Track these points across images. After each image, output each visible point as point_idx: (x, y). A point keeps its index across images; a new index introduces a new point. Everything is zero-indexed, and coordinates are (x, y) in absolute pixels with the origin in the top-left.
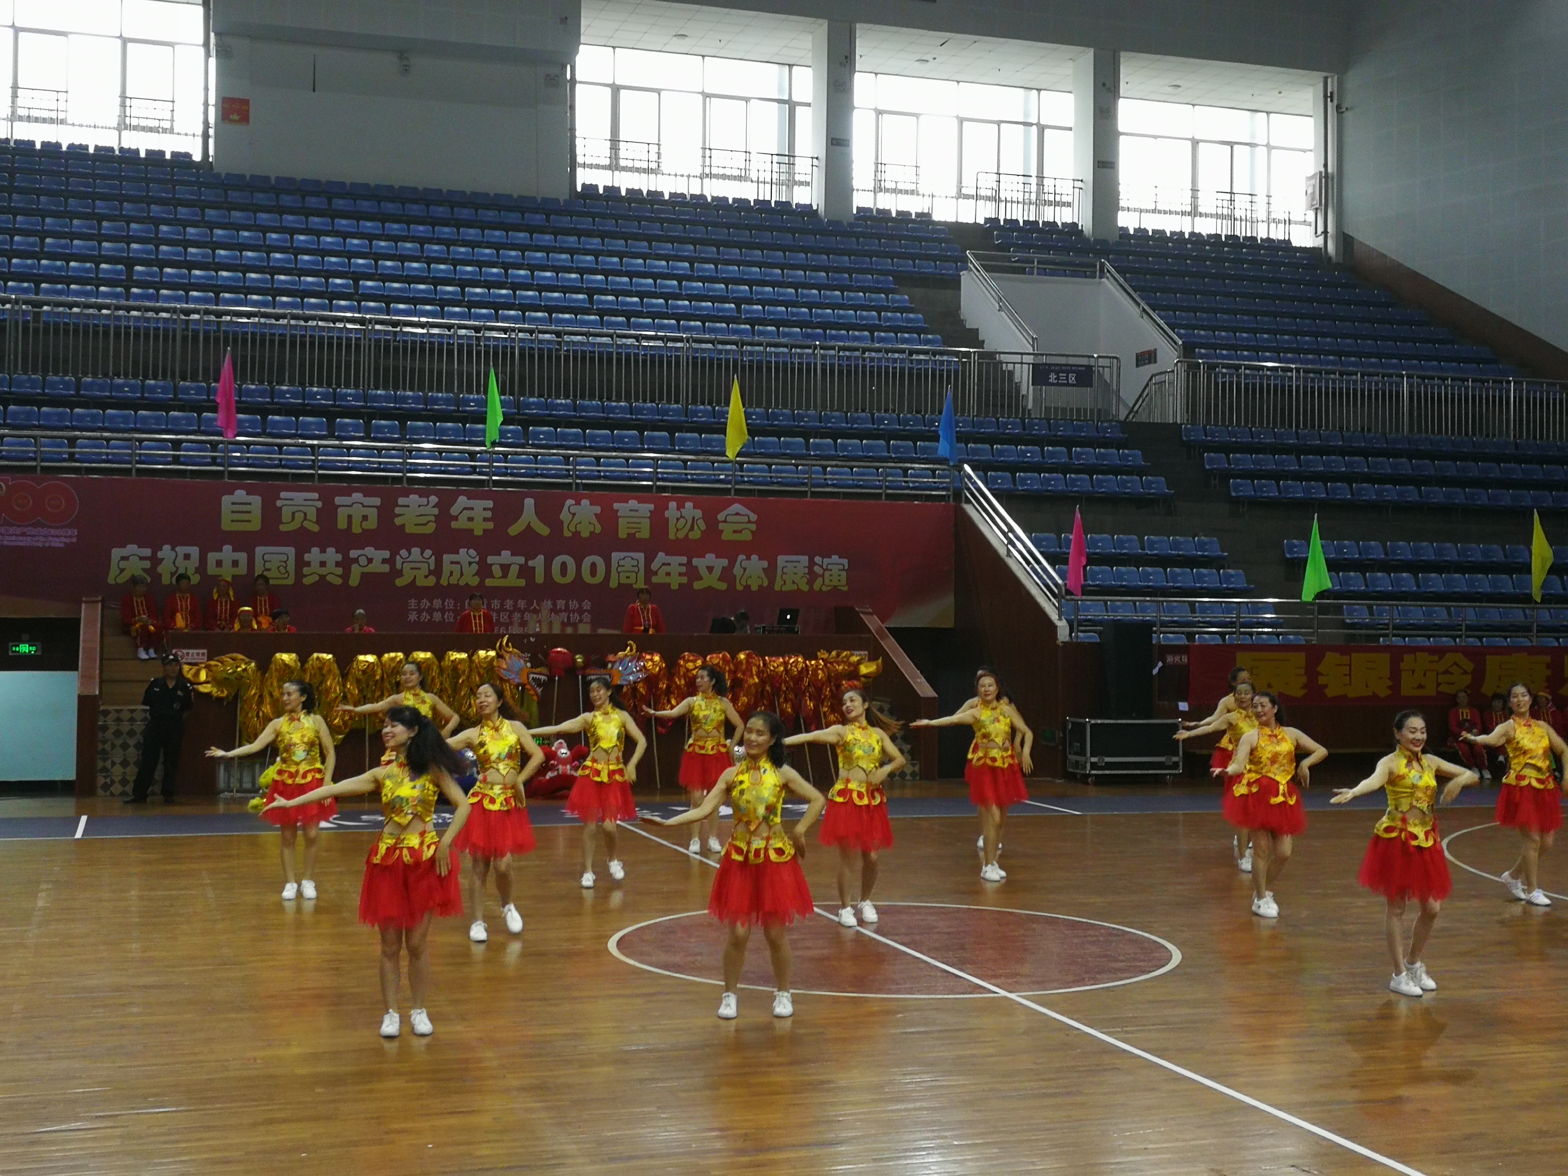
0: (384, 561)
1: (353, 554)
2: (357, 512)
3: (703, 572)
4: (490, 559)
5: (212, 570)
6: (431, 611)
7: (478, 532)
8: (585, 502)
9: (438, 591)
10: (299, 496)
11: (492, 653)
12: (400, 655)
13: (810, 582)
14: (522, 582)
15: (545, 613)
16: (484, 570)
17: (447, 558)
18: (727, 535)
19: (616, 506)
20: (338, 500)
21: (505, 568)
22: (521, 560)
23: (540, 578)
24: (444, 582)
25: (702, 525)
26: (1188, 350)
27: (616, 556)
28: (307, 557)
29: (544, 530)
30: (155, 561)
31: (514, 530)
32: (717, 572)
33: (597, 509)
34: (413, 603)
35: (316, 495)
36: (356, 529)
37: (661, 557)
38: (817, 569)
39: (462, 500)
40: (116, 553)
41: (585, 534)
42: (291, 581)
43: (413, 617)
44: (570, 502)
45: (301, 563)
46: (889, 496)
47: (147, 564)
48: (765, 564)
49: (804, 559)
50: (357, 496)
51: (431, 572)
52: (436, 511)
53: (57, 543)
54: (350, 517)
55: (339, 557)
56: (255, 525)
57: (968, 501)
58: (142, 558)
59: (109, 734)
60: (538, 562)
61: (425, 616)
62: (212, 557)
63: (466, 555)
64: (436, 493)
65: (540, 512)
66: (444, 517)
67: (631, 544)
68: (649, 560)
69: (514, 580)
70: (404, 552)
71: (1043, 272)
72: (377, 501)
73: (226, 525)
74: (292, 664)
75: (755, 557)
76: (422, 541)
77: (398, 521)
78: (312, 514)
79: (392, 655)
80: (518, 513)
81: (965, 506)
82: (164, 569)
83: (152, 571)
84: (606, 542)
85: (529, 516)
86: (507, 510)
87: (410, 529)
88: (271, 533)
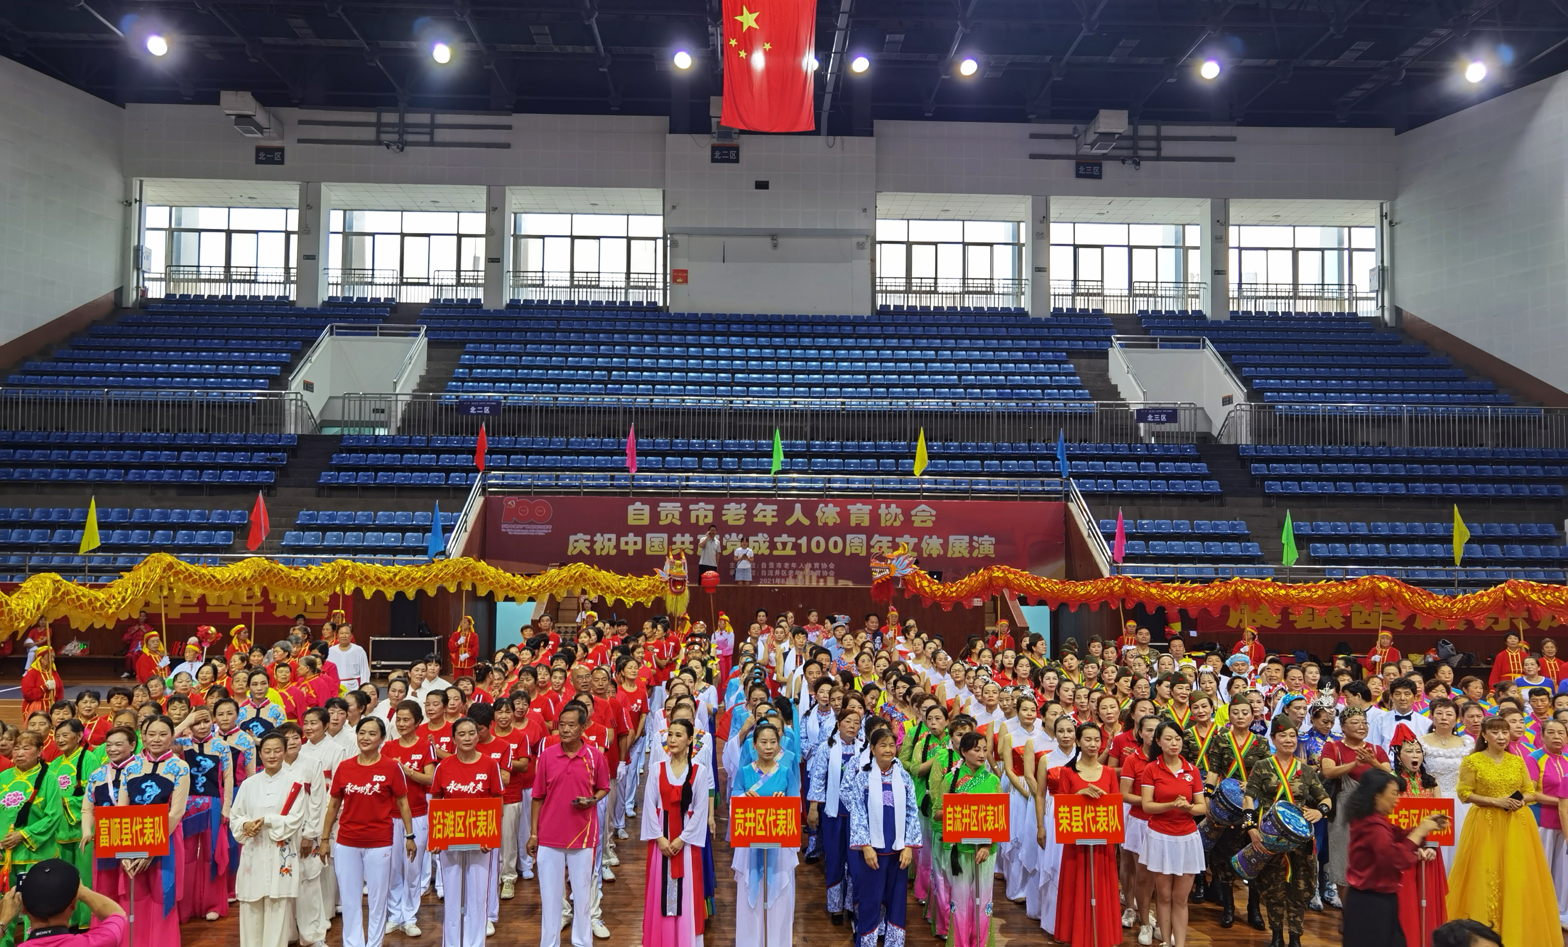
2: (701, 514)
4: (776, 539)
5: (623, 547)
7: (769, 524)
8: (831, 505)
10: (670, 505)
13: (971, 552)
14: (794, 553)
15: (807, 570)
16: (772, 546)
18: (917, 523)
19: (849, 507)
20: (691, 507)
21: (784, 545)
22: (793, 539)
23: (804, 550)
25: (902, 518)
27: (849, 537)
28: (674, 539)
29: (806, 522)
30: (593, 542)
31: (790, 522)
32: (911, 546)
33: (838, 509)
35: (679, 504)
37: (876, 537)
38: (975, 544)
39: (760, 506)
40: (572, 538)
41: (831, 524)
42: (665, 553)
44: (822, 505)
45: (671, 542)
46: (1022, 499)
47: (588, 544)
48: (941, 541)
49: (966, 538)
50: (702, 504)
52: (745, 512)
53: (541, 533)
56: (646, 521)
57: (1072, 501)
58: (586, 541)
60: (803, 541)
62: (623, 540)
63: (762, 537)
64: (745, 502)
65: (805, 513)
66: (750, 515)
67: (858, 529)
68: (869, 540)
69: (789, 552)
70: (727, 536)
72: (712, 507)
73: (631, 522)
75: (935, 537)
76: (737, 529)
77: (724, 518)
78: (677, 515)
80: (791, 512)
81: (1070, 504)
82: (597, 547)
83: (591, 548)
84: (843, 528)
85: (798, 514)
86: (785, 510)
87: (731, 523)
88: (654, 526)
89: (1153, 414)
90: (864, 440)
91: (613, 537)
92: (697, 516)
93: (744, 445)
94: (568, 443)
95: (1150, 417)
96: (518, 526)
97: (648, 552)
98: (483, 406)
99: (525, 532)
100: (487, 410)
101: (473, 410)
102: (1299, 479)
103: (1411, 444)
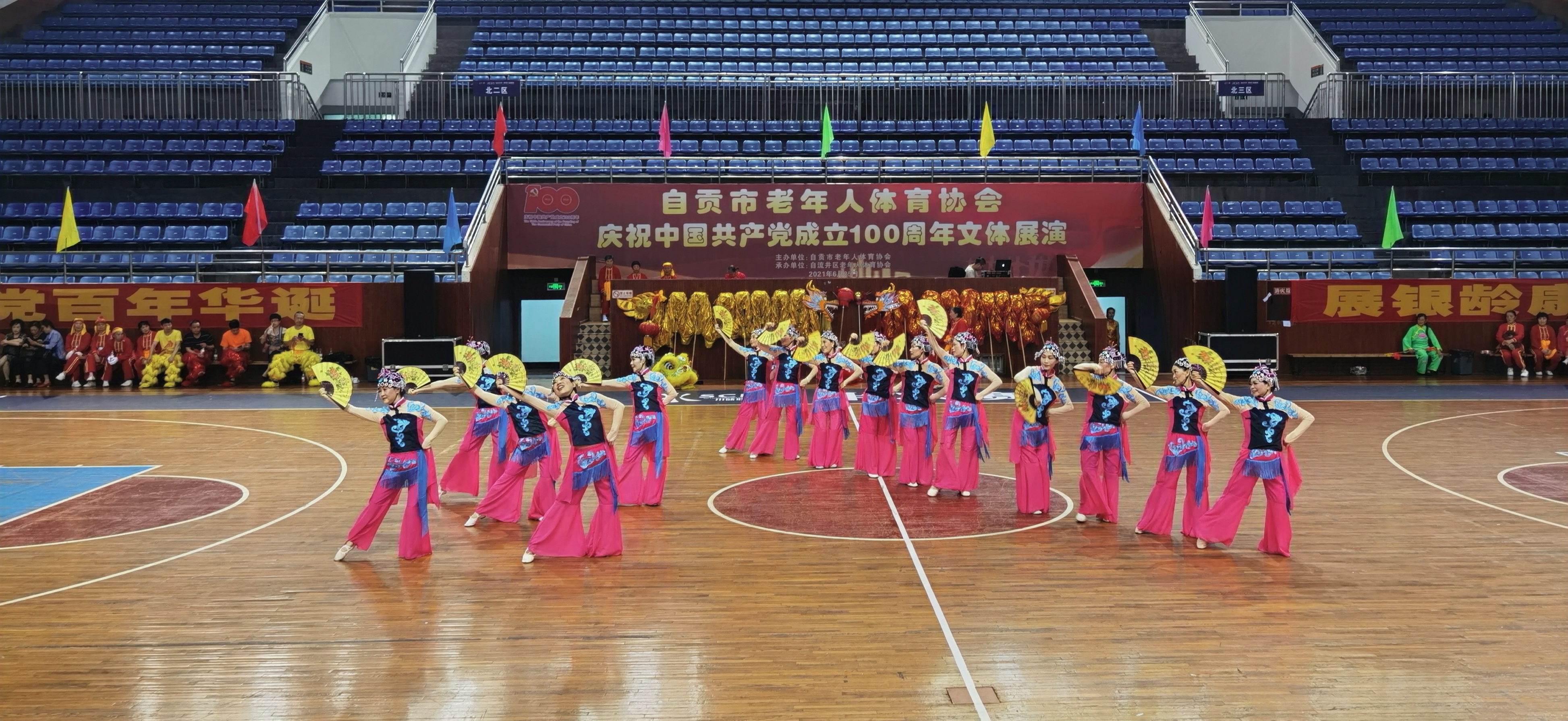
0: (761, 231)
1: (742, 227)
2: (744, 201)
3: (965, 234)
4: (826, 229)
5: (658, 238)
6: (790, 261)
7: (818, 211)
8: (886, 190)
9: (794, 249)
10: (709, 192)
11: (802, 291)
13: (1040, 239)
14: (846, 243)
15: (861, 262)
16: (822, 236)
17: (799, 228)
18: (981, 209)
19: (906, 192)
20: (733, 194)
21: (835, 234)
22: (845, 228)
23: (857, 240)
24: (797, 243)
25: (964, 203)
27: (906, 225)
28: (714, 230)
29: (859, 209)
30: (625, 234)
31: (841, 210)
32: (974, 234)
33: (894, 195)
34: (779, 257)
35: (719, 191)
36: (744, 212)
37: (936, 225)
38: (1044, 230)
39: (808, 192)
40: (602, 229)
41: (886, 211)
42: (705, 244)
43: (779, 265)
44: (876, 191)
45: (711, 234)
46: (1096, 180)
47: (620, 236)
48: (1007, 227)
49: (1035, 224)
50: (744, 191)
51: (789, 238)
52: (792, 199)
55: (734, 229)
56: (683, 210)
57: (1151, 182)
58: (617, 232)
59: (584, 340)
60: (856, 230)
61: (786, 265)
62: (658, 231)
63: (811, 227)
64: (792, 188)
65: (857, 199)
66: (797, 202)
67: (916, 216)
68: (928, 227)
69: (841, 242)
70: (772, 226)
71: (1246, 13)
72: (755, 194)
73: (666, 210)
75: (1000, 223)
76: (783, 218)
77: (769, 206)
78: (717, 203)
80: (843, 198)
81: (1149, 185)
82: (630, 239)
83: (623, 240)
84: (900, 216)
85: (850, 199)
86: (836, 197)
87: (776, 211)
88: (692, 215)
89: (1237, 86)
90: (920, 119)
91: (647, 227)
92: (739, 204)
93: (788, 126)
94: (594, 126)
95: (1234, 90)
96: (542, 217)
97: (686, 244)
98: (500, 86)
99: (551, 224)
100: (504, 90)
101: (489, 90)
102: (1398, 154)
103: (1519, 114)
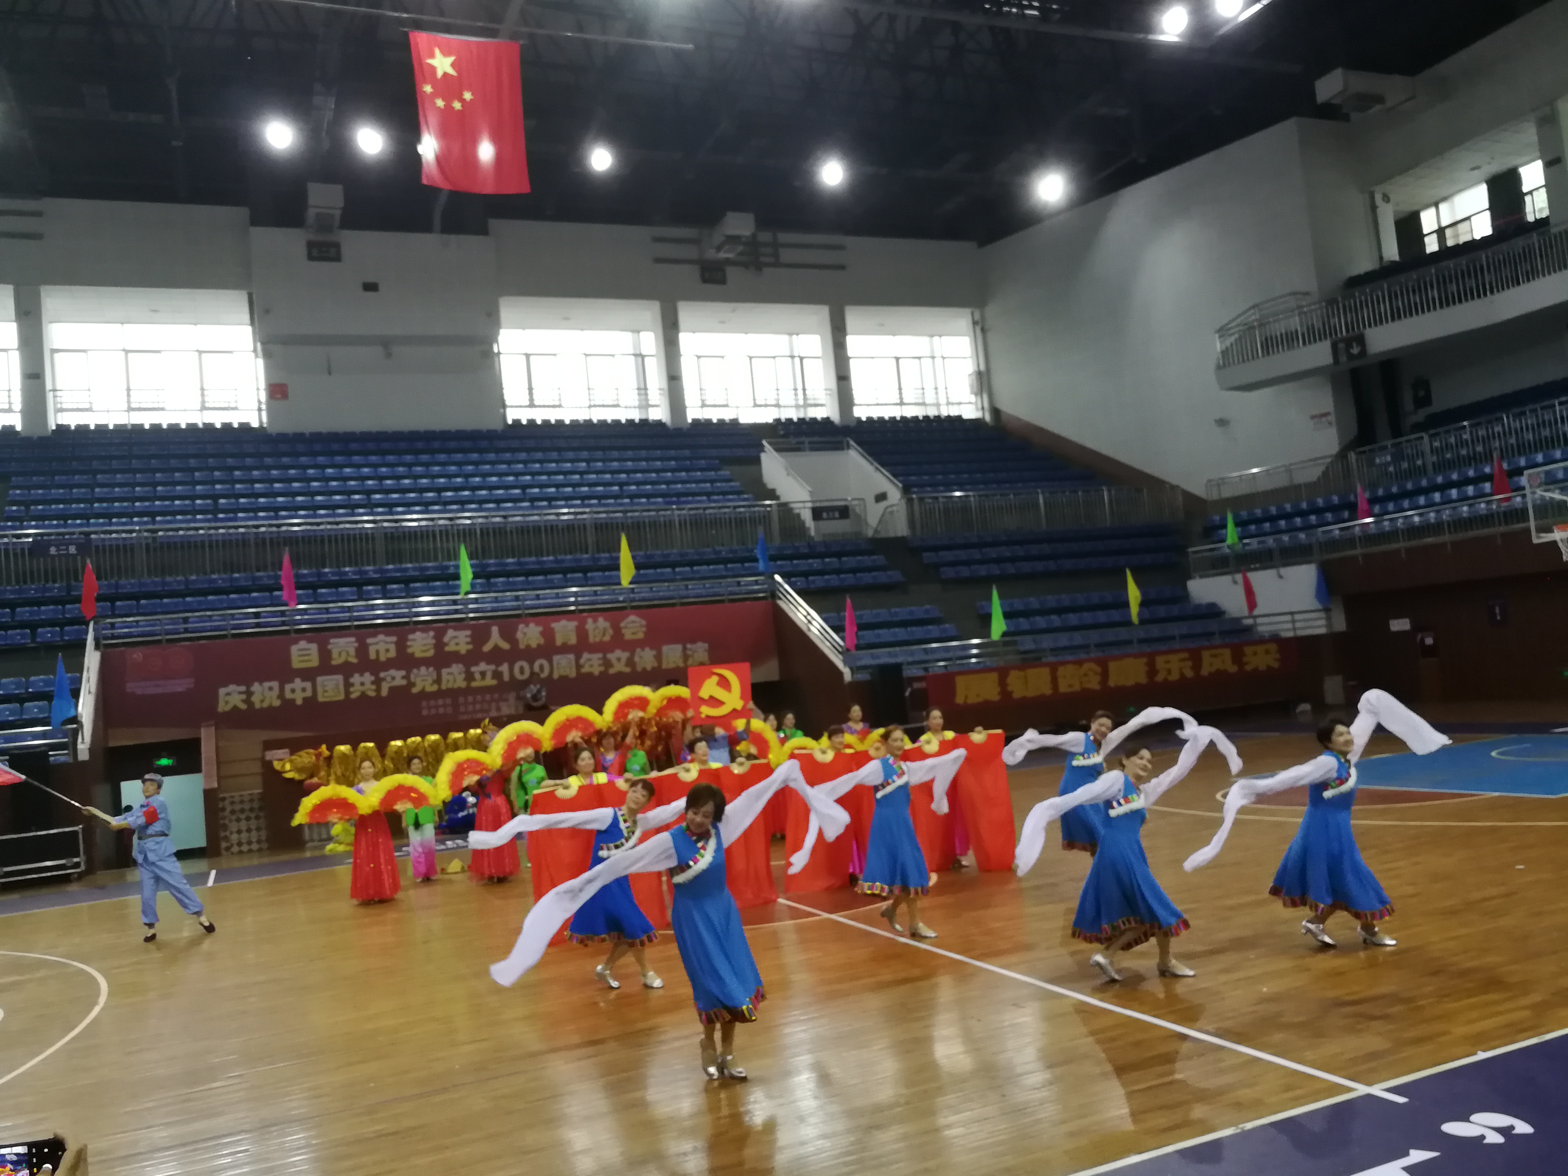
0: (403, 677)
1: (382, 675)
2: (382, 647)
3: (614, 662)
5: (288, 695)
6: (437, 707)
7: (463, 652)
8: (532, 625)
9: (441, 694)
10: (342, 641)
11: (479, 731)
12: (418, 739)
13: (685, 661)
14: (494, 682)
16: (470, 677)
17: (444, 671)
18: (628, 635)
19: (554, 625)
20: (369, 641)
21: (483, 674)
22: (493, 667)
23: (506, 677)
24: (444, 687)
25: (611, 632)
26: (906, 490)
27: (556, 658)
28: (352, 680)
29: (505, 646)
30: (249, 694)
31: (487, 648)
32: (623, 661)
33: (540, 629)
34: (424, 703)
35: (353, 639)
36: (383, 658)
37: (586, 655)
38: (689, 652)
39: (451, 633)
40: (222, 691)
41: (534, 646)
42: (341, 697)
43: (425, 712)
44: (521, 626)
45: (348, 685)
47: (244, 697)
48: (654, 652)
50: (381, 637)
51: (435, 682)
52: (434, 641)
53: (180, 689)
54: (377, 652)
55: (373, 678)
56: (315, 663)
57: (780, 599)
58: (241, 693)
59: (227, 813)
60: (505, 667)
61: (433, 712)
62: (288, 687)
63: (457, 669)
64: (434, 629)
65: (503, 636)
66: (439, 645)
67: (565, 649)
68: (578, 658)
69: (490, 681)
70: (415, 671)
71: (812, 449)
72: (394, 639)
73: (296, 665)
74: (347, 752)
75: (647, 649)
76: (426, 662)
77: (410, 651)
78: (352, 652)
79: (413, 739)
80: (487, 637)
81: (780, 603)
82: (256, 699)
83: (248, 701)
84: (549, 649)
85: (495, 638)
86: (480, 635)
87: (418, 654)
88: (326, 667)
89: (827, 512)
90: (543, 556)
93: (406, 570)
94: (187, 582)
95: (825, 515)
97: (321, 699)
98: (67, 545)
99: (160, 691)
100: (72, 550)
101: (53, 550)
